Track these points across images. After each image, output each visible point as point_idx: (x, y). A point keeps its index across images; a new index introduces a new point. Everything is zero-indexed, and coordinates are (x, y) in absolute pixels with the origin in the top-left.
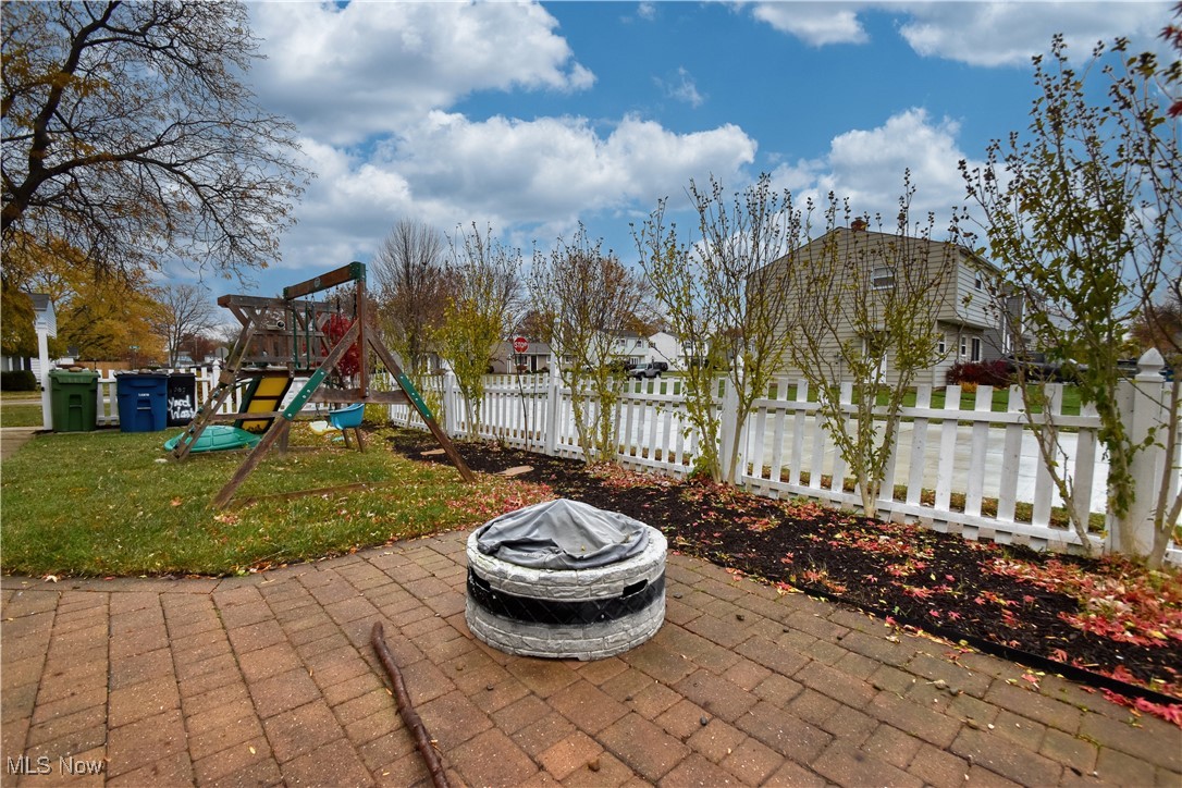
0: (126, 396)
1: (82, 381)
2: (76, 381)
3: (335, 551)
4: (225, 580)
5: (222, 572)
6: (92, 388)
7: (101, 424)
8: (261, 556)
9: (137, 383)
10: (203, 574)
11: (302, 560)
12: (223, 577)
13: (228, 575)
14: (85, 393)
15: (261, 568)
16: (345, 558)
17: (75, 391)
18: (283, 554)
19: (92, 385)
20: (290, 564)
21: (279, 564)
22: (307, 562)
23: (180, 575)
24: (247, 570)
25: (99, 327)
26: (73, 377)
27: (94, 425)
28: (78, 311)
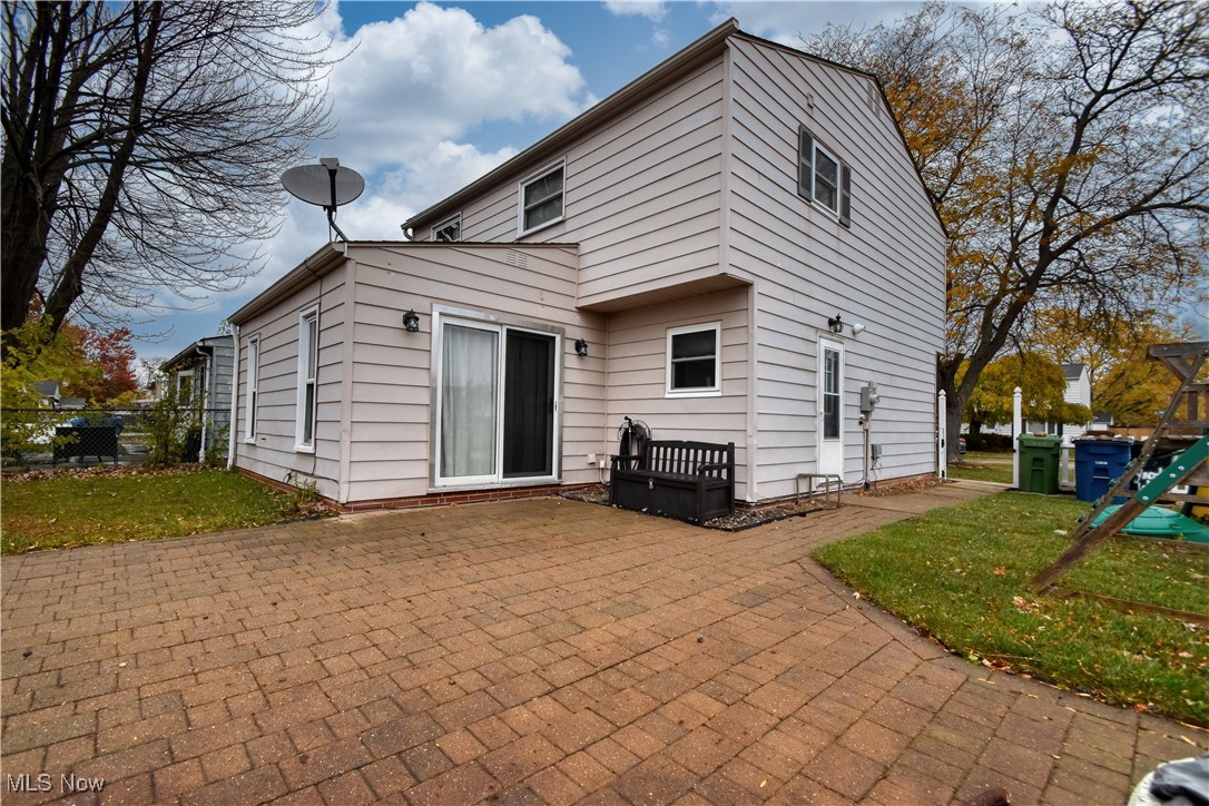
0: (1082, 462)
1: (1045, 445)
2: (1039, 445)
3: (1109, 694)
4: (952, 657)
5: (955, 648)
6: (1054, 452)
7: (1064, 489)
8: (1004, 652)
9: (1094, 450)
10: (941, 642)
11: (1054, 682)
12: (954, 654)
13: (960, 655)
14: (1047, 457)
15: (998, 665)
16: (1115, 710)
17: (1038, 454)
18: (1031, 663)
19: (1056, 449)
20: (1036, 678)
21: (1022, 671)
22: (1059, 687)
23: (924, 633)
24: (980, 659)
25: (1136, 392)
26: (1037, 441)
27: (1055, 489)
28: (1119, 377)
